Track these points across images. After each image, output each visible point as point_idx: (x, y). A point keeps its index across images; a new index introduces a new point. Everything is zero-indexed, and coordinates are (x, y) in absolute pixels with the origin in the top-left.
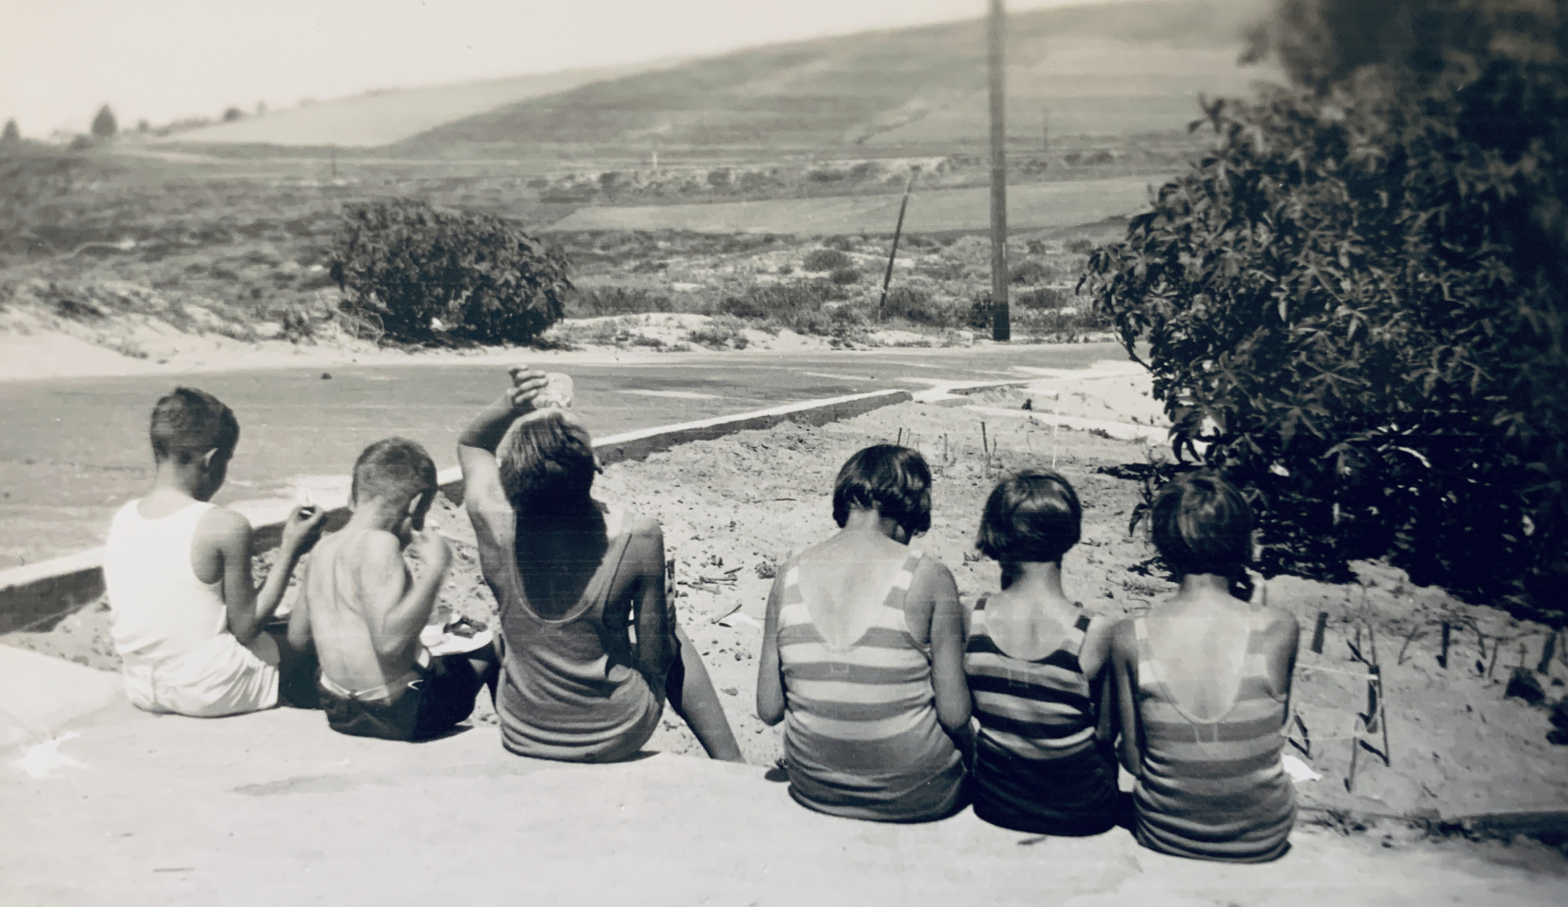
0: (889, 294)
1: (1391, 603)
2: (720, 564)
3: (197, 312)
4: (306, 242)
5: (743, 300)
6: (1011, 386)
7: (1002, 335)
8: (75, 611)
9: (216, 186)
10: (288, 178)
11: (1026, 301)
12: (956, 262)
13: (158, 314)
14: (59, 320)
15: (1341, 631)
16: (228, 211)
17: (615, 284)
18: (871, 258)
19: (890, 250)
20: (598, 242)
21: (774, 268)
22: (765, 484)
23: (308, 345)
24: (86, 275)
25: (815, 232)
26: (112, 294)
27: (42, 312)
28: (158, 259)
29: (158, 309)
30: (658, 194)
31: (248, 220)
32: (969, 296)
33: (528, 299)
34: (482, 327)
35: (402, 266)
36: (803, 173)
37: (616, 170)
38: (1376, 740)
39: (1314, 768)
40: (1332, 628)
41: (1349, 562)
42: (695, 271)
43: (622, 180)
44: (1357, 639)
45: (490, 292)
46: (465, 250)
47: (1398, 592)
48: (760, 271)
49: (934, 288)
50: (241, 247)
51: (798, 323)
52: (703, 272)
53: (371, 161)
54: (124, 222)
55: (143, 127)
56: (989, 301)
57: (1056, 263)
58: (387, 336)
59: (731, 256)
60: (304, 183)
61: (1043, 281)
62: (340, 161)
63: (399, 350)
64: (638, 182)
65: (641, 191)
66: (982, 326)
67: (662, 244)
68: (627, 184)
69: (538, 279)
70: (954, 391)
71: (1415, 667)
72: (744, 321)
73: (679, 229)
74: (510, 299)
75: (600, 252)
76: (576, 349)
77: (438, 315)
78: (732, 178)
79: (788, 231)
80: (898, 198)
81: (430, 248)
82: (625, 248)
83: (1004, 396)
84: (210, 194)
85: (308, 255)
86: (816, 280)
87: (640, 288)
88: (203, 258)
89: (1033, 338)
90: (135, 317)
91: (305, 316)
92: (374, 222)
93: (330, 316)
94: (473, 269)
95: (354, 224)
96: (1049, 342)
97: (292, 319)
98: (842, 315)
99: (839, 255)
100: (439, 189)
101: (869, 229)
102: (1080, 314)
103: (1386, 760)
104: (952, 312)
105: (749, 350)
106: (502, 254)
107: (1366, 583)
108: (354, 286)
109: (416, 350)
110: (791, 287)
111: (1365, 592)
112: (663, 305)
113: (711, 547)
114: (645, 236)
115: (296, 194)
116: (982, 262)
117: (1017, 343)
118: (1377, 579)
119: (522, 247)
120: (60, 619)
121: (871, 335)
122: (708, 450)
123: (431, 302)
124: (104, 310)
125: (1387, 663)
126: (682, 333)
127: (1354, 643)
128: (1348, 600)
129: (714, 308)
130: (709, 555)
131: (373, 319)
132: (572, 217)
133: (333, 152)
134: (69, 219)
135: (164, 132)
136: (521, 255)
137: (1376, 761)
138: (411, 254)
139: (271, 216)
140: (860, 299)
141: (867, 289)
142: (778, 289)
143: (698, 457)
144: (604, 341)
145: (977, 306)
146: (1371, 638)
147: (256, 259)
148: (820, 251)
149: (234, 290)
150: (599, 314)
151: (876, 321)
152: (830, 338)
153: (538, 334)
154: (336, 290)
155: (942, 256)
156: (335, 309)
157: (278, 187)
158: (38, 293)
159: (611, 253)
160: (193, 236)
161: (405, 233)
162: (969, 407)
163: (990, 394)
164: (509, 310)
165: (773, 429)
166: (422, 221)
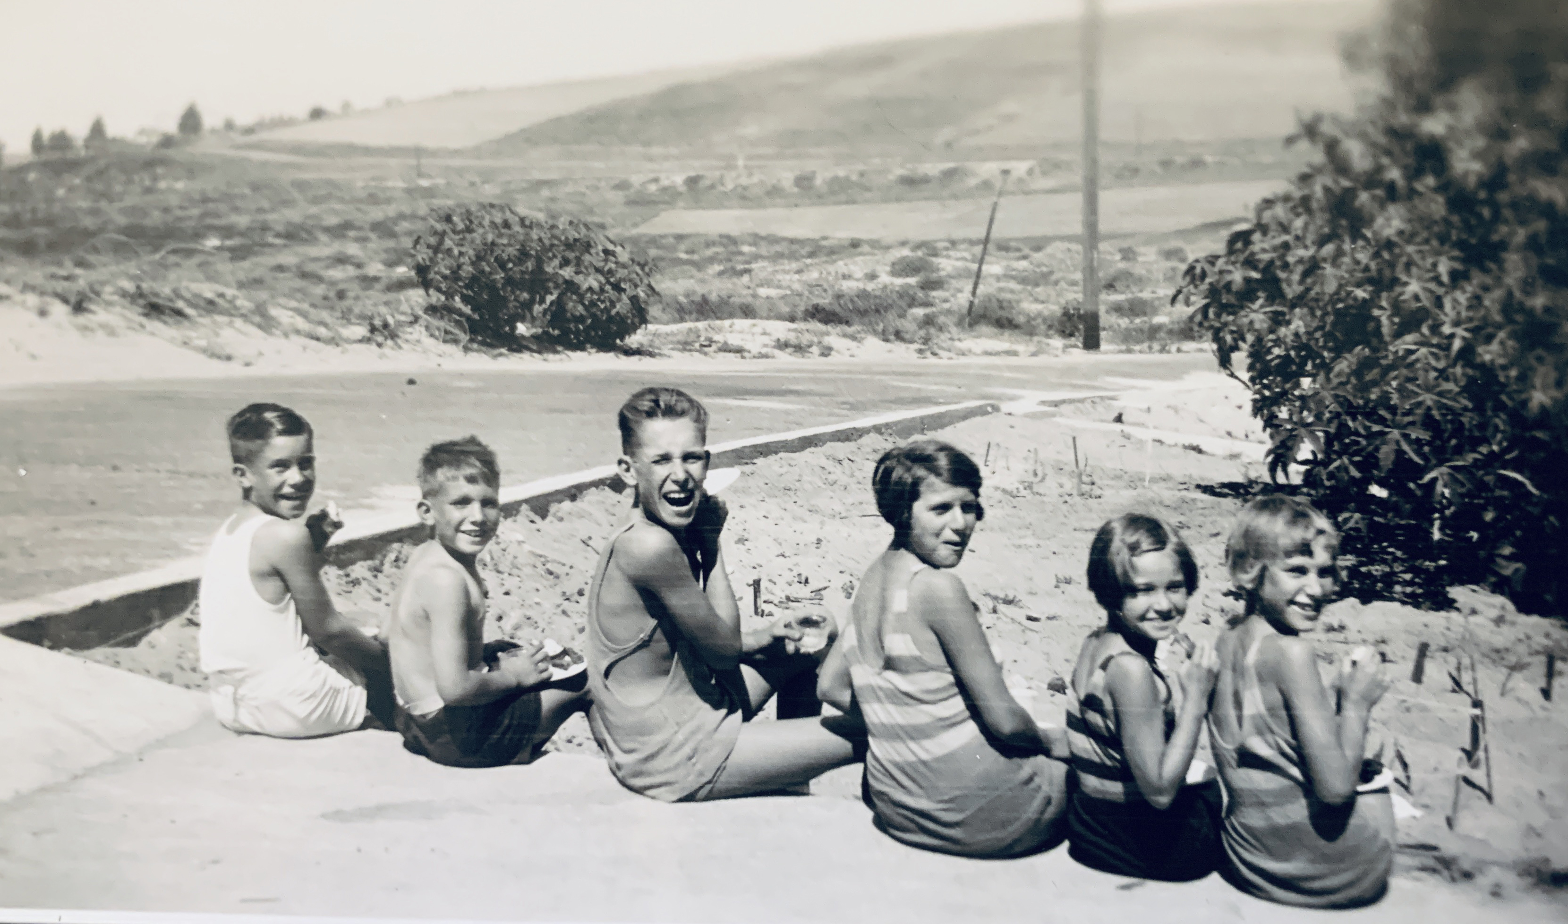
0: (976, 301)
1: (1492, 632)
2: (807, 581)
3: (283, 315)
4: (391, 243)
5: (828, 308)
6: (1102, 398)
7: (1092, 343)
8: (160, 626)
9: (301, 186)
10: (373, 179)
11: (1118, 309)
12: (1044, 269)
13: (243, 316)
14: (144, 320)
15: (1441, 660)
16: (313, 210)
17: (700, 290)
18: (960, 264)
19: (979, 256)
20: (683, 247)
21: (859, 274)
22: (850, 500)
23: (392, 348)
24: (172, 275)
25: (902, 238)
26: (197, 296)
27: (129, 314)
28: (243, 258)
29: (243, 311)
30: (743, 198)
31: (333, 221)
32: (1058, 303)
33: (613, 304)
34: (565, 332)
35: (487, 269)
36: (891, 177)
37: (701, 173)
38: (1478, 776)
39: (1415, 805)
40: (1432, 657)
41: (1448, 589)
42: (779, 277)
43: (707, 182)
44: (1459, 669)
45: (574, 297)
46: (550, 254)
47: (1499, 621)
48: (845, 277)
49: (1022, 296)
50: (326, 248)
51: (884, 332)
52: (788, 277)
53: (457, 162)
54: (209, 221)
55: (229, 126)
56: (1079, 309)
57: (1149, 271)
58: (472, 340)
59: (816, 260)
60: (390, 184)
61: (1134, 289)
62: (424, 161)
63: (484, 355)
64: (723, 185)
65: (726, 193)
66: (1071, 335)
67: (746, 249)
68: (712, 187)
69: (623, 285)
70: (1043, 403)
71: (1519, 700)
72: (829, 328)
73: (763, 233)
74: (593, 304)
75: (683, 256)
76: (660, 355)
77: (523, 320)
78: (818, 182)
79: (874, 236)
80: (987, 203)
81: (515, 253)
82: (709, 252)
83: (1094, 408)
84: (296, 195)
85: (393, 257)
86: (902, 286)
87: (724, 294)
88: (288, 258)
89: (1124, 347)
90: (220, 319)
91: (391, 321)
92: (461, 226)
93: (416, 319)
94: (557, 273)
95: (439, 227)
96: (1141, 352)
97: (377, 322)
98: (928, 321)
99: (927, 262)
100: (524, 190)
101: (958, 233)
102: (1172, 323)
103: (1489, 797)
104: (1039, 320)
105: (834, 358)
106: (587, 258)
107: (1466, 611)
108: (439, 290)
109: (501, 355)
110: (878, 293)
111: (1467, 622)
112: (748, 312)
113: (796, 564)
114: (730, 241)
115: (381, 195)
116: (1072, 269)
117: (1106, 353)
118: (1479, 607)
119: (606, 252)
120: (146, 633)
121: (958, 344)
122: (792, 463)
123: (516, 307)
124: (189, 311)
125: (1489, 695)
126: (766, 340)
127: (1455, 673)
128: (1448, 629)
129: (800, 314)
130: (795, 573)
131: (458, 323)
132: (656, 220)
133: (418, 152)
134: (155, 218)
135: (249, 131)
136: (606, 261)
137: (1479, 798)
138: (496, 259)
139: (358, 218)
140: (946, 306)
141: (953, 296)
142: (863, 295)
143: (783, 470)
144: (688, 347)
145: (1066, 314)
146: (1473, 668)
147: (341, 260)
148: (907, 256)
149: (319, 290)
150: (682, 320)
151: (963, 328)
152: (916, 346)
153: (622, 340)
154: (421, 292)
155: (1031, 263)
156: (421, 313)
157: (363, 188)
158: (124, 294)
159: (696, 257)
160: (278, 235)
161: (490, 237)
162: (1058, 419)
163: (1079, 405)
164: (593, 316)
165: (859, 441)
166: (507, 225)
